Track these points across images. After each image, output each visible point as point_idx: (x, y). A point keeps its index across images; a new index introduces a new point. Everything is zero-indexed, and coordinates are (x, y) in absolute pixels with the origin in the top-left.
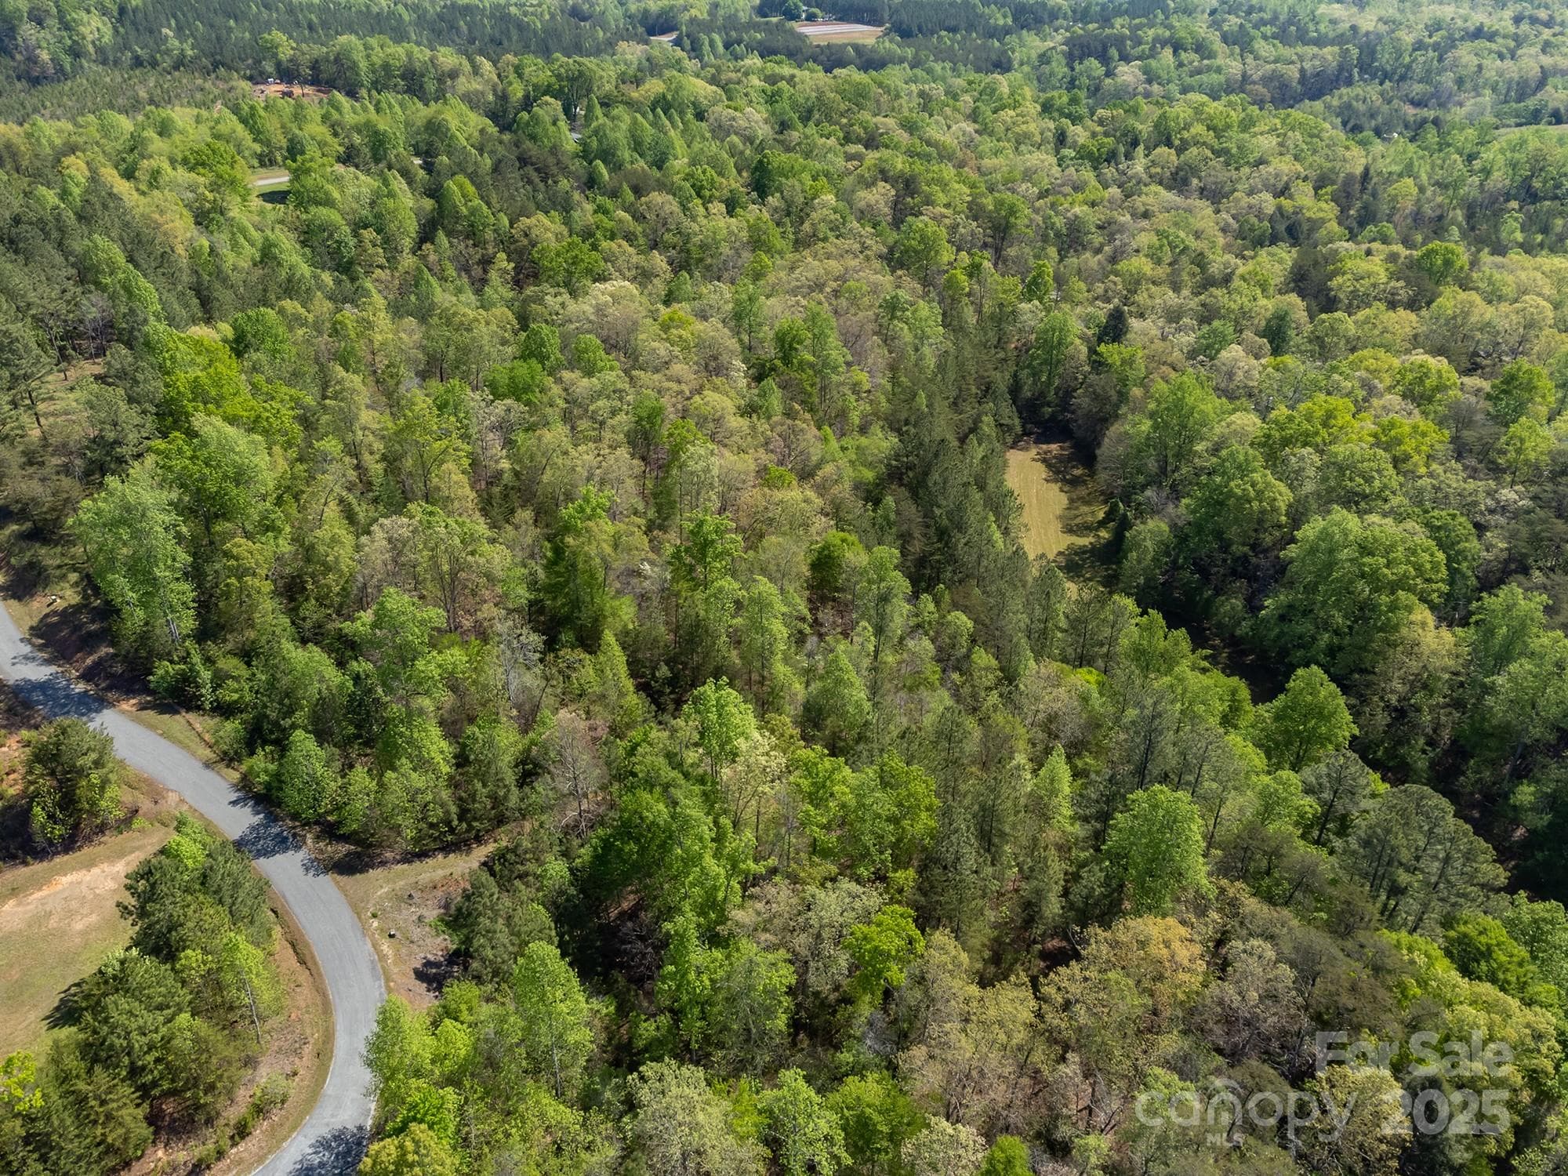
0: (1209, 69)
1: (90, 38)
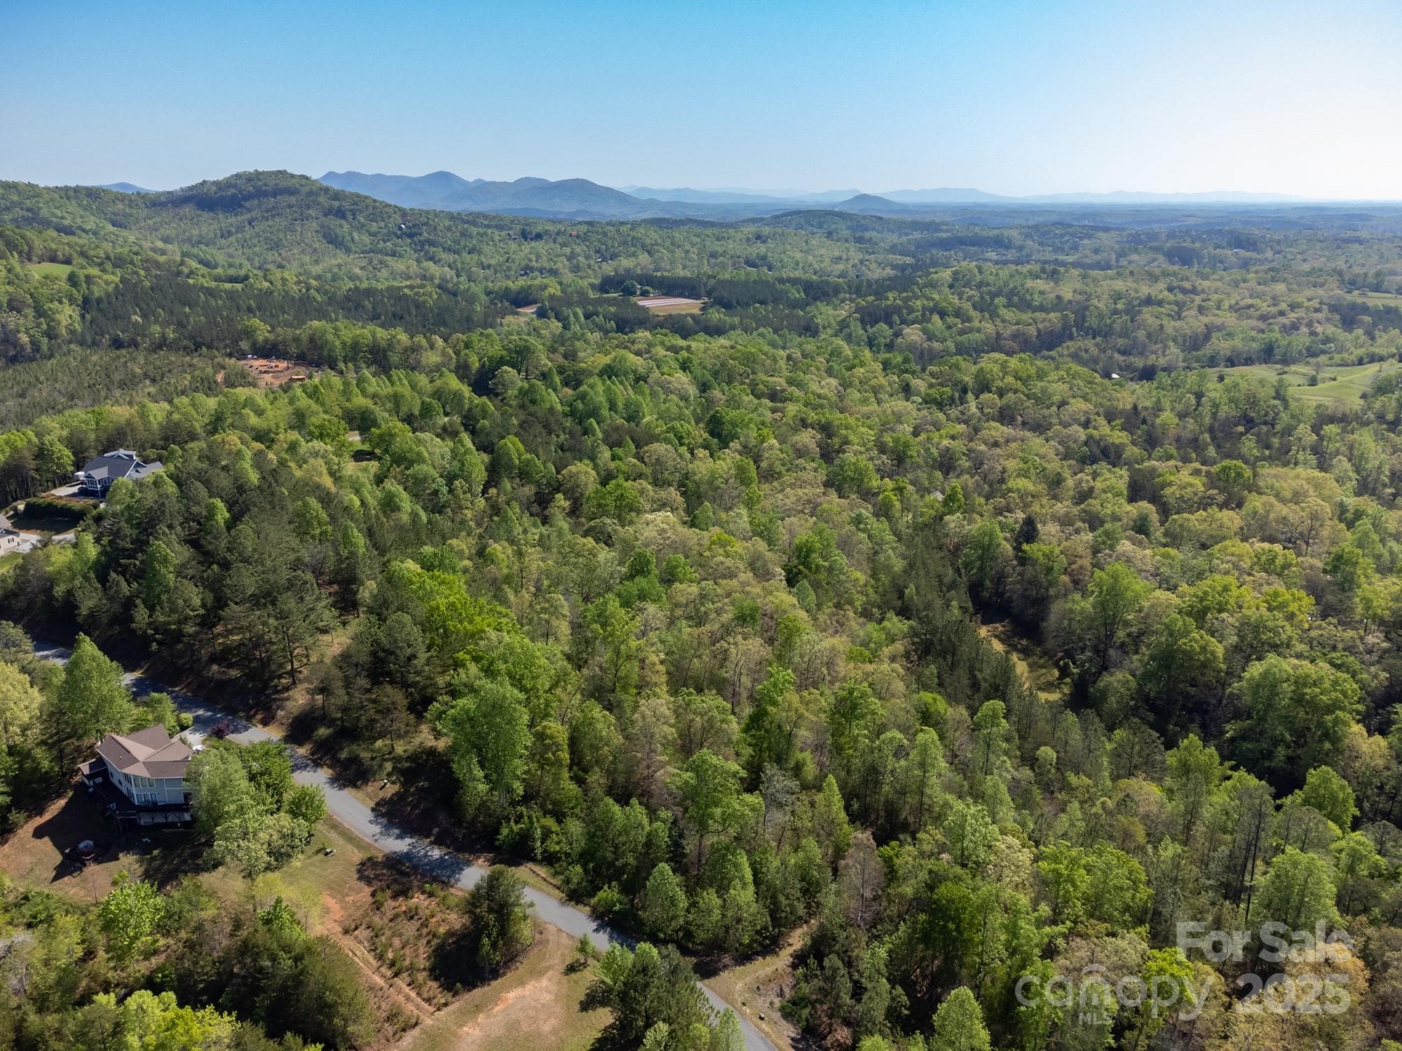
0: (971, 330)
1: (64, 323)
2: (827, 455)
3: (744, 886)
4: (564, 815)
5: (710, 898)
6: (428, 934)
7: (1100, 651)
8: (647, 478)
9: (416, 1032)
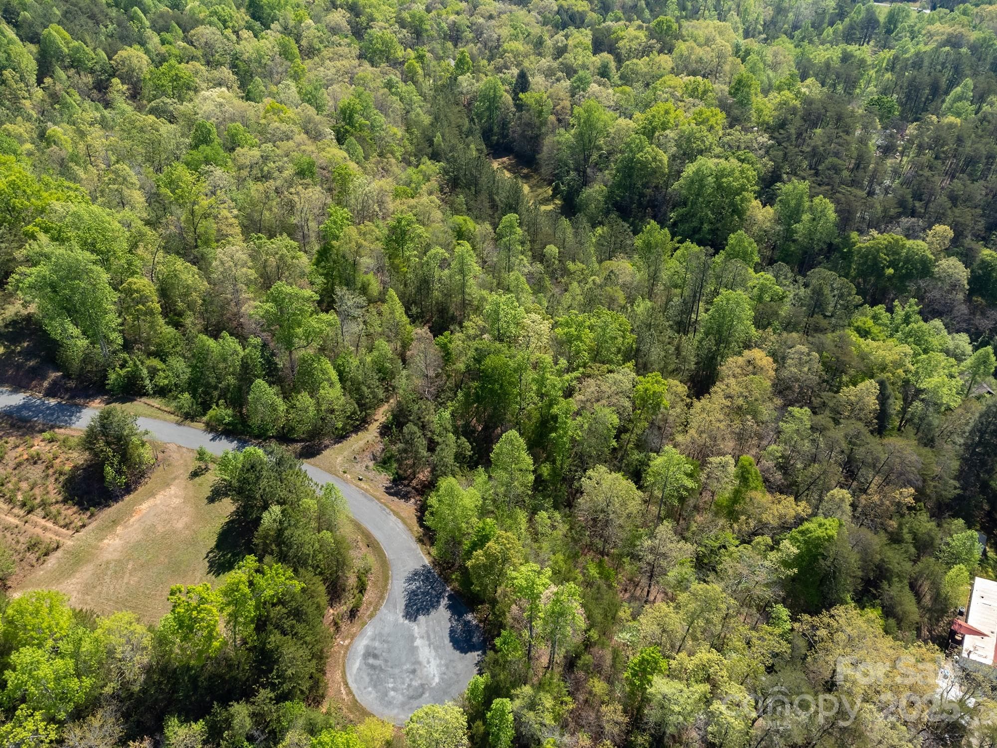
2: (358, 32)
3: (332, 385)
4: (167, 354)
5: (304, 399)
6: (54, 473)
7: (581, 171)
8: (198, 60)
9: (59, 553)
